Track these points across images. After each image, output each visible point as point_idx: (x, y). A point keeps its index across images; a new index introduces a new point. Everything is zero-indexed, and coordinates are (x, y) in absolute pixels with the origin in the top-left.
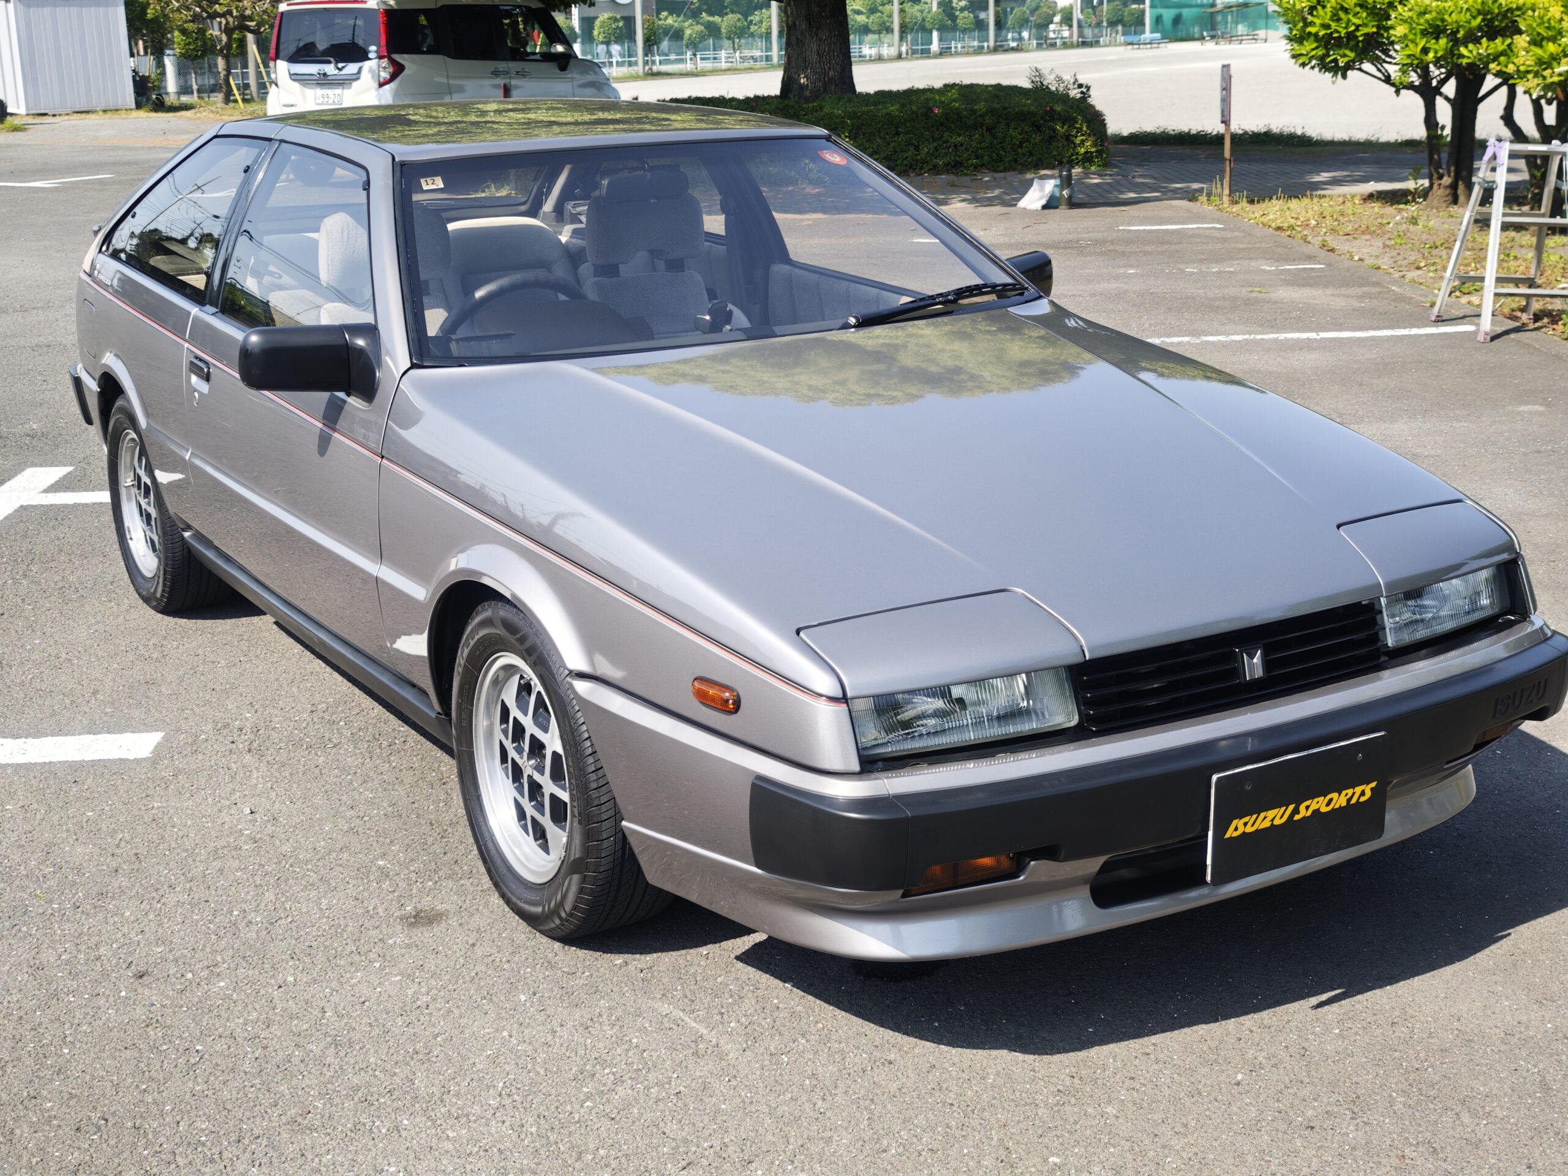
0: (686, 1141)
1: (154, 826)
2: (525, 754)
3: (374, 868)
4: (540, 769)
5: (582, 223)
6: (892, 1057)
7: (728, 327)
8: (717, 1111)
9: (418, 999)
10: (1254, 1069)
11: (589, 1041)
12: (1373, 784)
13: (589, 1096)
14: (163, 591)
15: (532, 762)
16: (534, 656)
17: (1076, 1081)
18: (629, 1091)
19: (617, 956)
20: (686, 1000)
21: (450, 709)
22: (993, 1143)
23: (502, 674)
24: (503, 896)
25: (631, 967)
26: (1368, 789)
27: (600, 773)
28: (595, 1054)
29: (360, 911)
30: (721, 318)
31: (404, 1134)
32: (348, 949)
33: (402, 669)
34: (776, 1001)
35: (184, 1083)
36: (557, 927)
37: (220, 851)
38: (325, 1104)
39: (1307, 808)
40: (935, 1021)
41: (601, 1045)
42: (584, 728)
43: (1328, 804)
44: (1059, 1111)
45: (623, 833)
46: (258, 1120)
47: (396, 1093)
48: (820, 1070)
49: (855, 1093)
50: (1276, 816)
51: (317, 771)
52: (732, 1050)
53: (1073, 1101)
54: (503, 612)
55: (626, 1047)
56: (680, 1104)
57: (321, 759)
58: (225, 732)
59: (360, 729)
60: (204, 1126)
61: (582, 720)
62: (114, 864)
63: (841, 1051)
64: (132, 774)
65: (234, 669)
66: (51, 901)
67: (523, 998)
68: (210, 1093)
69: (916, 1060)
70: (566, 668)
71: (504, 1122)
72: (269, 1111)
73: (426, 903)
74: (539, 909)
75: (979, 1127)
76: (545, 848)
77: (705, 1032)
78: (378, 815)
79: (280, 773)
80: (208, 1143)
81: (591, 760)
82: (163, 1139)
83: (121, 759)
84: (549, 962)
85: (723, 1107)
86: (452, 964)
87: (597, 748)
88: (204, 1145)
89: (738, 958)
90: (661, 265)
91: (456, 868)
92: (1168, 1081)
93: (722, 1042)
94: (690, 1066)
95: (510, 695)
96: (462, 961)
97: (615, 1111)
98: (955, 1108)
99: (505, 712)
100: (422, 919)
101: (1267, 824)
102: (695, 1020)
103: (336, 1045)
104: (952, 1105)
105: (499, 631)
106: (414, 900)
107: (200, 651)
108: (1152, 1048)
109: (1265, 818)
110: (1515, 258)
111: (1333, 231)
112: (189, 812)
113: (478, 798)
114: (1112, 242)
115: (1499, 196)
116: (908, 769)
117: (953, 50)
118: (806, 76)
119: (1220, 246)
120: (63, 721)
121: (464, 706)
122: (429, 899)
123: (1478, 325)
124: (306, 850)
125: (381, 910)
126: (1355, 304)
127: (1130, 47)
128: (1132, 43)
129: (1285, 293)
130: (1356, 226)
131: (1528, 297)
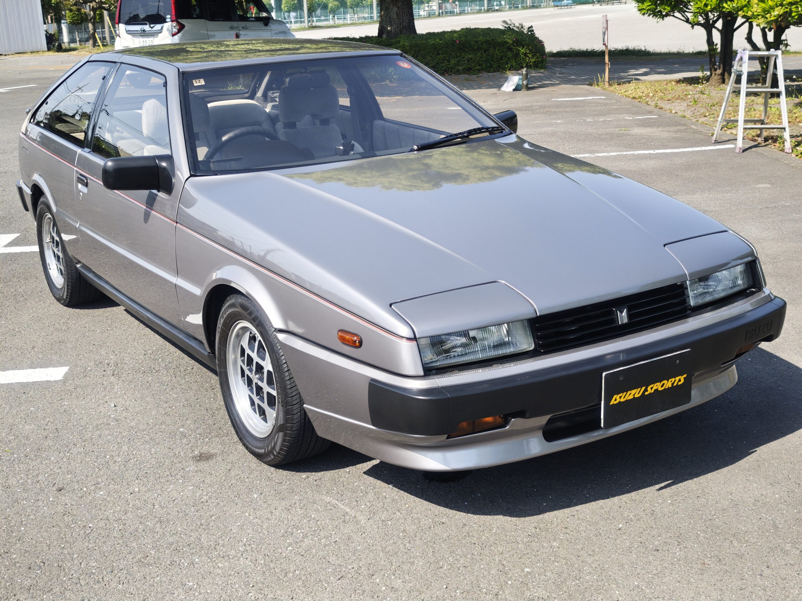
0: (340, 565)
1: (65, 414)
2: (254, 372)
3: (178, 433)
4: (261, 379)
5: (277, 102)
6: (444, 520)
7: (352, 152)
8: (356, 550)
9: (202, 498)
10: (628, 521)
11: (290, 517)
12: (685, 376)
13: (290, 544)
14: (67, 295)
15: (257, 376)
16: (257, 322)
17: (538, 530)
18: (311, 541)
19: (303, 474)
20: (339, 495)
21: (215, 350)
22: (496, 562)
23: (241, 332)
24: (244, 445)
25: (310, 479)
26: (682, 378)
27: (292, 380)
28: (293, 523)
29: (171, 454)
30: (348, 148)
31: (196, 566)
32: (166, 474)
33: (190, 331)
34: (384, 494)
35: (83, 543)
36: (273, 460)
37: (99, 426)
38: (155, 552)
39: (652, 388)
40: (466, 502)
41: (296, 519)
42: (283, 357)
43: (662, 386)
44: (529, 545)
45: (305, 411)
46: (122, 561)
47: (192, 545)
48: (407, 527)
49: (425, 539)
50: (635, 393)
51: (148, 384)
52: (362, 519)
53: (536, 540)
54: (240, 300)
55: (309, 519)
56: (336, 547)
57: (150, 379)
58: (100, 366)
59: (169, 363)
60: (94, 565)
61: (282, 354)
62: (45, 434)
63: (418, 518)
64: (53, 388)
65: (104, 334)
66: (13, 454)
67: (255, 496)
68: (97, 548)
69: (456, 522)
70: (273, 327)
71: (247, 559)
72: (127, 556)
73: (205, 449)
74: (263, 451)
75: (489, 555)
76: (265, 420)
77: (349, 510)
78: (179, 406)
79: (129, 385)
80: (96, 573)
81: (287, 374)
82: (73, 572)
83: (47, 381)
84: (269, 478)
85: (359, 548)
86: (219, 480)
87: (290, 368)
88: (94, 574)
89: (365, 473)
90: (317, 122)
91: (220, 431)
92: (584, 529)
93: (357, 515)
94: (341, 528)
95: (245, 343)
96: (224, 478)
97: (304, 551)
98: (476, 545)
99: (243, 351)
100: (203, 457)
101: (631, 397)
102: (343, 505)
103: (161, 522)
104: (475, 544)
105: (239, 309)
106: (199, 448)
107: (87, 325)
108: (576, 512)
109: (630, 394)
110: (755, 110)
111: (662, 98)
112: (83, 407)
113: (231, 395)
114: (549, 107)
115: (744, 79)
116: (448, 373)
117: (466, 11)
118: (391, 26)
119: (604, 107)
120: (17, 362)
121: (222, 348)
122: (207, 447)
123: (736, 144)
124: (143, 424)
125: (182, 454)
126: (674, 135)
127: (556, 8)
128: (557, 6)
129: (637, 131)
130: (673, 96)
131: (761, 129)
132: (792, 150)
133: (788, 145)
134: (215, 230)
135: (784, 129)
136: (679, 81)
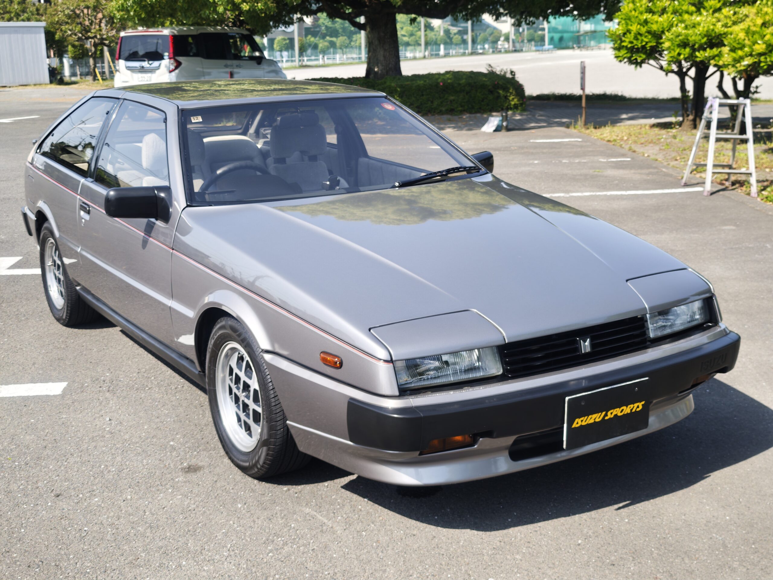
0: (317, 571)
1: (63, 426)
2: (241, 390)
3: (168, 446)
4: (248, 397)
5: (268, 138)
6: (415, 532)
7: (338, 187)
8: (332, 558)
9: (190, 506)
10: (587, 538)
11: (271, 525)
12: (642, 403)
13: (271, 551)
14: (66, 315)
15: (244, 394)
16: (245, 343)
17: (502, 543)
18: (290, 549)
19: (284, 486)
20: (317, 507)
21: (205, 369)
22: (462, 572)
23: (230, 352)
24: (230, 458)
25: (291, 491)
26: (640, 405)
27: (276, 398)
28: (274, 532)
29: (162, 466)
30: (334, 184)
31: (183, 568)
32: (157, 483)
33: (182, 351)
34: (360, 507)
35: (79, 545)
36: (256, 472)
37: (95, 438)
38: (146, 555)
39: (611, 413)
40: (435, 516)
41: (277, 527)
42: (269, 377)
43: (621, 412)
44: (494, 557)
45: (288, 429)
46: (114, 562)
47: (180, 550)
48: (381, 538)
49: (397, 549)
50: (596, 417)
51: (141, 400)
52: (339, 531)
53: (501, 553)
54: (230, 322)
55: (289, 528)
56: (314, 554)
57: (143, 395)
58: (97, 382)
59: (161, 381)
60: (89, 565)
61: (268, 373)
62: (45, 444)
63: (391, 530)
64: (52, 402)
65: (100, 353)
66: (14, 462)
67: (240, 506)
68: (91, 549)
69: (426, 534)
70: (260, 348)
71: (230, 563)
72: (120, 558)
73: (193, 462)
74: (247, 464)
75: (456, 565)
76: (250, 435)
77: (326, 521)
78: (170, 421)
79: (123, 401)
80: (91, 573)
81: (272, 392)
82: (69, 571)
83: (47, 395)
84: (252, 489)
85: (335, 555)
86: (206, 490)
87: (275, 386)
88: (89, 573)
89: (342, 487)
90: (306, 158)
91: (208, 445)
92: (546, 543)
93: (334, 526)
94: (319, 537)
95: (233, 362)
96: (210, 489)
97: (283, 558)
98: (445, 556)
99: (231, 370)
100: (191, 469)
101: (592, 421)
102: (321, 516)
103: (151, 528)
104: (443, 554)
105: (228, 331)
106: (188, 460)
107: (84, 344)
108: (538, 528)
109: (591, 418)
110: (724, 155)
111: (635, 142)
112: (80, 420)
113: (218, 411)
114: (527, 148)
115: (714, 125)
116: (421, 394)
117: (451, 54)
118: (378, 67)
119: (579, 149)
120: (19, 377)
121: (212, 368)
122: (195, 460)
123: (704, 187)
124: (136, 437)
125: (172, 465)
126: (645, 177)
127: (538, 53)
128: (538, 51)
129: (611, 172)
130: (646, 139)
131: (729, 174)
132: (758, 195)
133: (754, 189)
134: (208, 257)
135: (751, 174)
136: (653, 126)
